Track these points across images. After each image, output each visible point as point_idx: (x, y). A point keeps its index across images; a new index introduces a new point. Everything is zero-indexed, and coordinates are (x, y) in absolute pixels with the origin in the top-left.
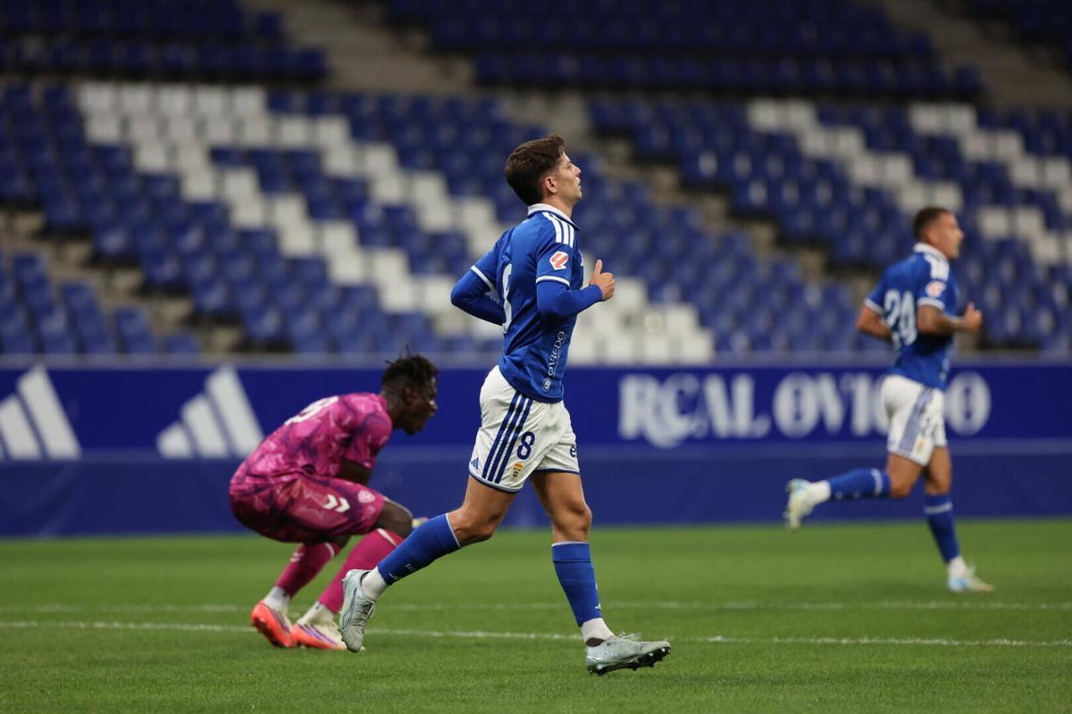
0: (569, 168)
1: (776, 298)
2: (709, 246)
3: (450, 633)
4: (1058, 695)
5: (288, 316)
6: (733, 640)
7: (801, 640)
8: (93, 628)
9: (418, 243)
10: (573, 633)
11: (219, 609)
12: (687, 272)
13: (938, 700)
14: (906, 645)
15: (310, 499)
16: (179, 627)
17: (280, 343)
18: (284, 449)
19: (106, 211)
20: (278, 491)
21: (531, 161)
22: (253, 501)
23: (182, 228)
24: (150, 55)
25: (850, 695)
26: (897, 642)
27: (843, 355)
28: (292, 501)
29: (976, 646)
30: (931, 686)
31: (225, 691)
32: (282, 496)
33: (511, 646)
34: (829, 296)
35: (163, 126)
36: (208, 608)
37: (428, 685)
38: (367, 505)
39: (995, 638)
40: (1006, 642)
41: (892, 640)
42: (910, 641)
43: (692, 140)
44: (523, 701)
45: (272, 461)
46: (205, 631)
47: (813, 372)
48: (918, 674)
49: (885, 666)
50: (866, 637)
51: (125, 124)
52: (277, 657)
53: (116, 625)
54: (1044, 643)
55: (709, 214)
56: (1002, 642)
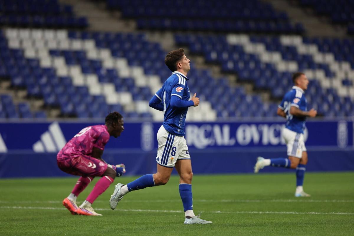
0: (186, 59)
1: (237, 100)
2: (215, 82)
3: (131, 210)
4: (331, 231)
5: (75, 106)
6: (224, 212)
7: (246, 212)
8: (13, 209)
9: (119, 82)
10: (171, 210)
11: (53, 202)
12: (207, 91)
13: (292, 232)
14: (281, 214)
15: (83, 163)
16: (40, 208)
17: (73, 115)
18: (75, 146)
19: (15, 71)
20: (73, 160)
21: (173, 57)
22: (64, 162)
23: (41, 76)
24: (29, 19)
25: (262, 230)
26: (278, 213)
27: (259, 118)
28: (77, 163)
29: (304, 214)
30: (289, 227)
31: (56, 229)
32: (74, 161)
33: (150, 214)
34: (254, 99)
35: (34, 43)
36: (50, 202)
37: (123, 227)
38: (102, 167)
39: (310, 212)
40: (314, 213)
41: (276, 212)
42: (282, 213)
43: (208, 47)
44: (155, 233)
45: (71, 150)
46: (49, 209)
47: (249, 124)
48: (285, 224)
49: (274, 221)
50: (268, 211)
51: (21, 42)
52: (73, 218)
53: (20, 207)
54: (326, 213)
55: (214, 72)
56: (312, 213)
